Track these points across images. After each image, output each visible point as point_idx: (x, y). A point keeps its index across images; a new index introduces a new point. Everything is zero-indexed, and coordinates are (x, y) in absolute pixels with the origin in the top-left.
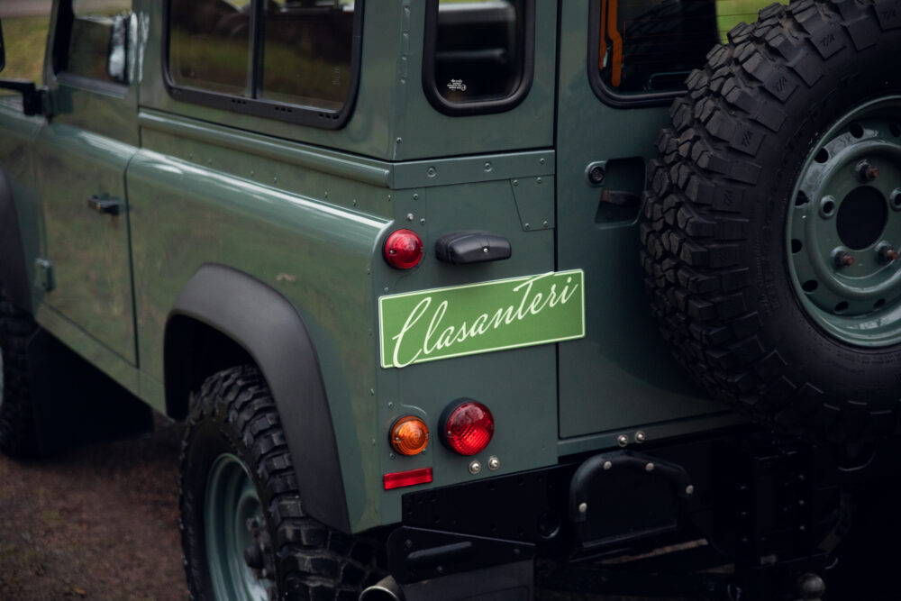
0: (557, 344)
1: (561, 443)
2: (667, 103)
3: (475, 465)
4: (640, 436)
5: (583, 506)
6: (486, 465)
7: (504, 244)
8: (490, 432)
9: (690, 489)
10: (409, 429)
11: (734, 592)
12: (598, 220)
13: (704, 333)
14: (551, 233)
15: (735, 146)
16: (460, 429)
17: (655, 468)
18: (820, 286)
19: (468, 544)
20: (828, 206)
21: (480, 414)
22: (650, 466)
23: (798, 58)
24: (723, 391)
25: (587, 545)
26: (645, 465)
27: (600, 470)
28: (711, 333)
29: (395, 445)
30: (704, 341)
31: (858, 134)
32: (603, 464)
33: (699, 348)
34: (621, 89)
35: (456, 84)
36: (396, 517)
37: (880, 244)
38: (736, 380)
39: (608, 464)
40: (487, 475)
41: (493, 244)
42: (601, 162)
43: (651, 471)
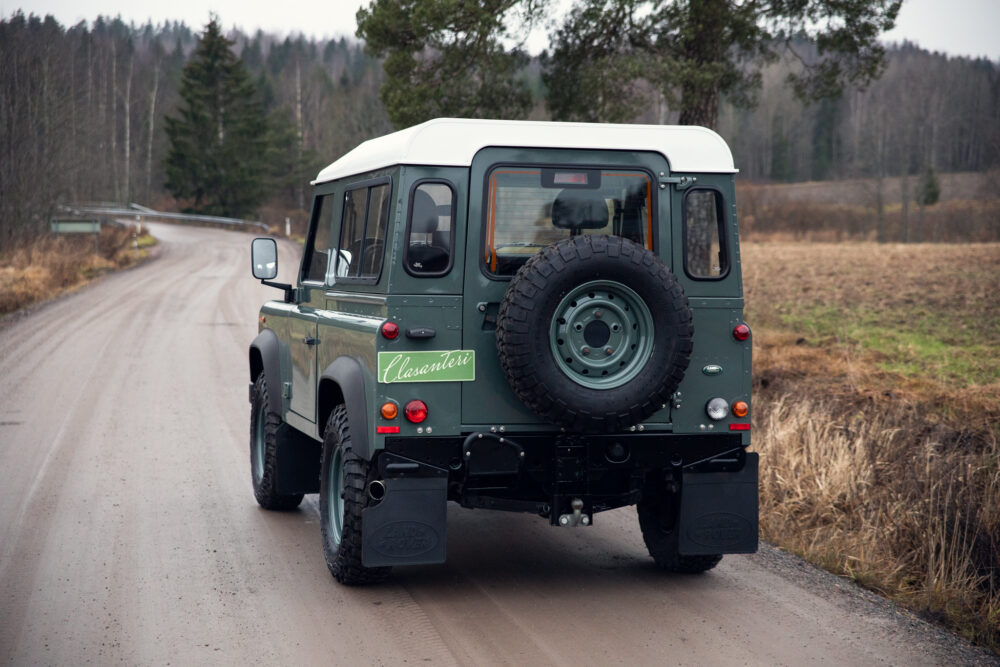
0: (461, 382)
1: (462, 426)
2: (509, 280)
3: (420, 430)
4: (502, 429)
5: (468, 453)
6: (425, 431)
7: (432, 331)
8: (426, 414)
9: (522, 454)
10: (388, 408)
11: (546, 509)
12: (483, 328)
14: (460, 332)
15: (524, 293)
16: (414, 412)
17: (505, 441)
18: (573, 361)
19: (416, 465)
20: (579, 327)
21: (422, 406)
22: (502, 439)
23: (554, 261)
25: (472, 473)
26: (499, 439)
27: (477, 438)
29: (381, 414)
31: (592, 296)
32: (478, 435)
34: (495, 273)
35: (417, 265)
36: (383, 447)
37: (606, 347)
39: (480, 436)
40: (427, 435)
41: (427, 330)
42: (486, 303)
43: (504, 443)
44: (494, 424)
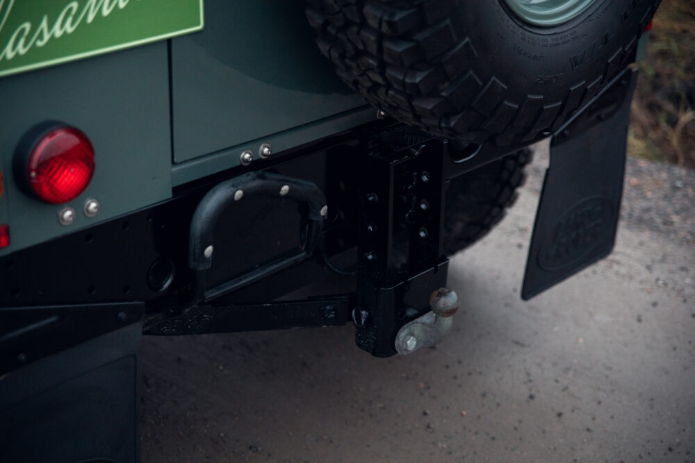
0: (169, 41)
1: (175, 169)
3: (68, 214)
4: (266, 150)
5: (209, 250)
6: (81, 212)
9: (324, 211)
11: (358, 316)
13: (385, 18)
17: (290, 190)
19: (55, 318)
22: (285, 188)
24: (391, 92)
25: (209, 295)
26: (280, 189)
27: (230, 203)
28: (397, 18)
30: (385, 29)
32: (233, 195)
33: (373, 38)
38: (418, 80)
39: (239, 194)
40: (83, 224)
43: (287, 196)
44: (243, 145)
